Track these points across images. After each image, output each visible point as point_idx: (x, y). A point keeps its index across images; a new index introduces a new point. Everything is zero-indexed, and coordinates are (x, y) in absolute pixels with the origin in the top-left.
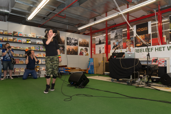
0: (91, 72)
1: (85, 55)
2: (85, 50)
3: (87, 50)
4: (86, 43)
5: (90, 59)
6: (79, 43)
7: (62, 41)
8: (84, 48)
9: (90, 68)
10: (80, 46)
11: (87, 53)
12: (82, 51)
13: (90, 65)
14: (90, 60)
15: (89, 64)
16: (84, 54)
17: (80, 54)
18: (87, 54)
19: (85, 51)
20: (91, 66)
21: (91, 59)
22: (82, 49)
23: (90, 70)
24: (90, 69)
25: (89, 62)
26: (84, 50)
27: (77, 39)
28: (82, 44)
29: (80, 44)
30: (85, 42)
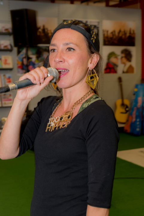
0: (138, 130)
1: (124, 72)
2: (123, 55)
3: (128, 56)
4: (125, 34)
5: (136, 86)
6: (104, 35)
7: (48, 34)
8: (118, 50)
9: (134, 116)
10: (105, 44)
11: (128, 64)
12: (113, 60)
13: (136, 106)
14: (136, 90)
15: (134, 104)
16: (121, 68)
17: (106, 69)
18: (130, 70)
19: (124, 60)
20: (138, 109)
21: (139, 87)
22: (111, 55)
23: (136, 121)
24: (134, 120)
25: (133, 97)
26: (119, 57)
27: (96, 24)
28: (111, 38)
29: (107, 37)
30: (122, 30)
